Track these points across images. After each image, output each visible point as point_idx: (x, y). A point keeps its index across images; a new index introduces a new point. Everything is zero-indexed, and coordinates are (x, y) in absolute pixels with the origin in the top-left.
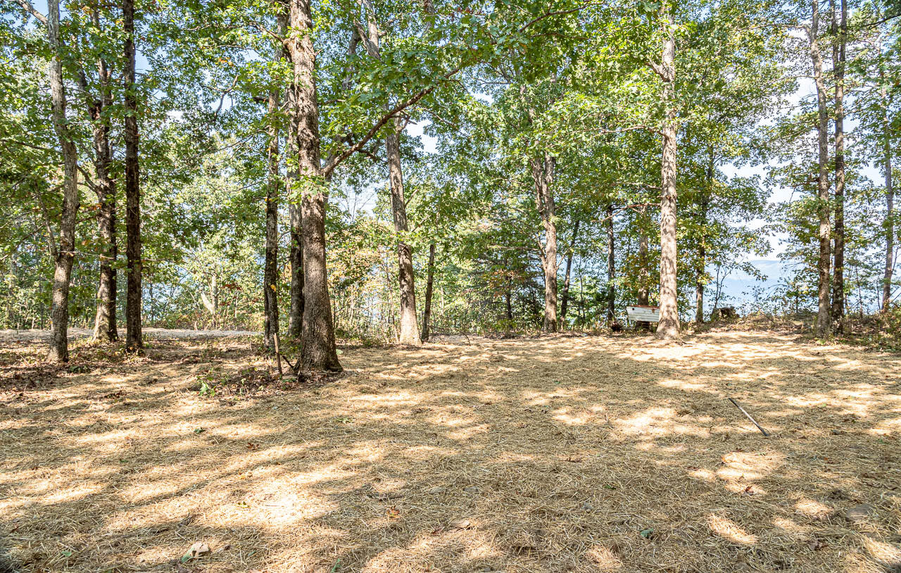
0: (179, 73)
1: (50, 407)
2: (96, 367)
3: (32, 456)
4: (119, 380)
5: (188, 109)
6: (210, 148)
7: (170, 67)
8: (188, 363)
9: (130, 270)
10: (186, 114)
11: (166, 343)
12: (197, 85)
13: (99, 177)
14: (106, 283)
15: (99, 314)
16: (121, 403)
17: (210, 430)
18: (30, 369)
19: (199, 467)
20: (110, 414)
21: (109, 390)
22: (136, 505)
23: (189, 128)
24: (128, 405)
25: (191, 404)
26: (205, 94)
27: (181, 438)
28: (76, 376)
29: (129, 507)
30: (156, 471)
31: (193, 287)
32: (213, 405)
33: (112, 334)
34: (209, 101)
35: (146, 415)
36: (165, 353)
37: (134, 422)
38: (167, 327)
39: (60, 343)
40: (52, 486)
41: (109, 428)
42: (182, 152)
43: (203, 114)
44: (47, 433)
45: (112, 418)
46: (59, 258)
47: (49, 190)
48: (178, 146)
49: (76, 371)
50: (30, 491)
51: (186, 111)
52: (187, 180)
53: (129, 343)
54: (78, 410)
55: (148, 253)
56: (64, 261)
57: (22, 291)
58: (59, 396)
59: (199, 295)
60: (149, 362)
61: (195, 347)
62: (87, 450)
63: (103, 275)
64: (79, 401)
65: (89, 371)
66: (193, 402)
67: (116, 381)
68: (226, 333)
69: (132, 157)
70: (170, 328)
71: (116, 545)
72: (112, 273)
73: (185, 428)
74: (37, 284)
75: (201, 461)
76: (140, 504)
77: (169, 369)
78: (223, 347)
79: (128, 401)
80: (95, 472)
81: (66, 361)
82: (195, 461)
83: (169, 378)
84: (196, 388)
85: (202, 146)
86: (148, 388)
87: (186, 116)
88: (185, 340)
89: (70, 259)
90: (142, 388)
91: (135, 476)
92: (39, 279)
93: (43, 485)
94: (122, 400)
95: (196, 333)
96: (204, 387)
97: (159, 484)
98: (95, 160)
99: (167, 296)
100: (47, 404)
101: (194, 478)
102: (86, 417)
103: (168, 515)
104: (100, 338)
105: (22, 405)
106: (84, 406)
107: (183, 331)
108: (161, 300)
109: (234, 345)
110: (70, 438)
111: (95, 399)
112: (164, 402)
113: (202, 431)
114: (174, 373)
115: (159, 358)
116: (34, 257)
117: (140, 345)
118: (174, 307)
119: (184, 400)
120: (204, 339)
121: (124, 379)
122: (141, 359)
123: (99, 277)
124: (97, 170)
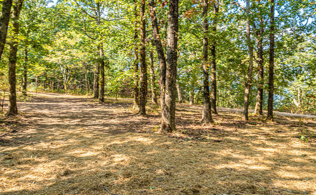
0: (290, 13)
1: (246, 135)
2: (258, 124)
3: (244, 151)
4: (267, 129)
5: (292, 27)
6: (301, 40)
7: (286, 12)
8: (292, 126)
9: (270, 90)
10: (291, 29)
11: (281, 118)
12: (297, 16)
13: (258, 57)
14: (259, 94)
15: (257, 105)
16: (269, 138)
17: (309, 156)
18: (237, 121)
19: (307, 171)
20: (266, 141)
21: (264, 132)
22: (284, 179)
23: (292, 34)
24: (272, 139)
25: (297, 144)
26: (300, 19)
27: (297, 157)
28: (251, 125)
29: (281, 179)
30: (289, 167)
31: (290, 96)
32: (307, 145)
33: (261, 112)
34: (302, 21)
35: (280, 144)
36: (282, 121)
37: (276, 146)
38: (279, 111)
39: (246, 114)
40: (252, 163)
41: (268, 146)
42: (289, 44)
43: (299, 27)
44: (247, 144)
45: (267, 143)
46: (247, 85)
47: (242, 63)
48: (288, 42)
49: (251, 124)
50: (245, 163)
51: (292, 28)
52: (290, 54)
53: (268, 117)
54: (255, 138)
55: (275, 83)
56: (248, 86)
57: (232, 96)
58: (248, 132)
59: (292, 100)
60: (276, 124)
61: (293, 120)
62: (261, 153)
63: (259, 91)
64: (255, 135)
65: (255, 124)
66: (298, 142)
67: (266, 130)
68: (305, 116)
69: (272, 48)
70: (281, 112)
71: (279, 192)
72: (261, 91)
73: (297, 152)
74: (236, 94)
75: (308, 168)
76: (285, 179)
77: (285, 128)
78: (305, 121)
79: (272, 138)
80: (265, 162)
81: (248, 120)
82: (304, 167)
83: (285, 132)
84: (299, 137)
85: (298, 40)
86: (278, 134)
87: (291, 30)
88: (288, 117)
89: (250, 86)
90: (276, 134)
91: (281, 167)
92: (236, 92)
93: (249, 162)
94: (269, 137)
95: (292, 114)
96: (303, 137)
97: (291, 173)
98: (257, 51)
99: (279, 99)
100: (245, 134)
101: (306, 175)
102: (258, 141)
103: (298, 187)
104: (257, 113)
105: (237, 133)
106: (257, 137)
107: (287, 113)
108: (276, 101)
109: (310, 121)
110: (255, 147)
111: (260, 135)
112: (286, 140)
113: (305, 156)
114: (287, 129)
115: (279, 123)
116: (235, 85)
117: (272, 117)
118: (281, 104)
119: (294, 141)
120: (296, 117)
121: (268, 129)
122: (273, 122)
123: (257, 92)
124: (258, 55)
